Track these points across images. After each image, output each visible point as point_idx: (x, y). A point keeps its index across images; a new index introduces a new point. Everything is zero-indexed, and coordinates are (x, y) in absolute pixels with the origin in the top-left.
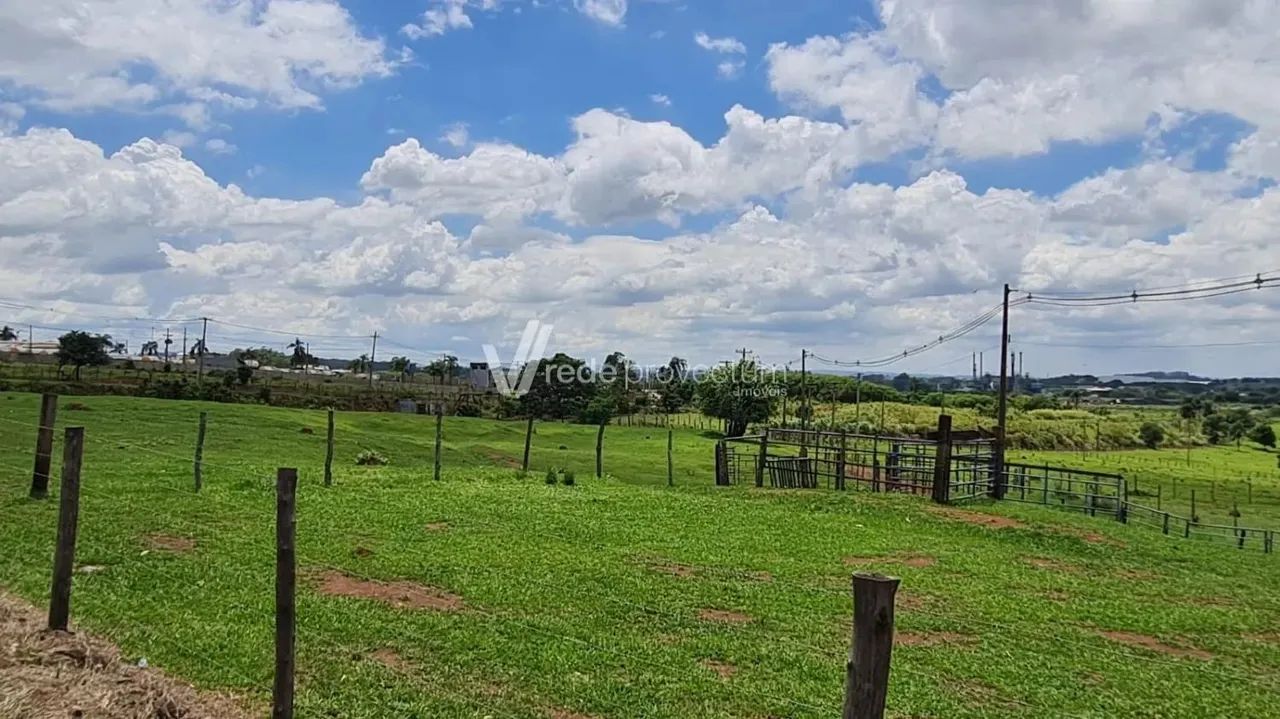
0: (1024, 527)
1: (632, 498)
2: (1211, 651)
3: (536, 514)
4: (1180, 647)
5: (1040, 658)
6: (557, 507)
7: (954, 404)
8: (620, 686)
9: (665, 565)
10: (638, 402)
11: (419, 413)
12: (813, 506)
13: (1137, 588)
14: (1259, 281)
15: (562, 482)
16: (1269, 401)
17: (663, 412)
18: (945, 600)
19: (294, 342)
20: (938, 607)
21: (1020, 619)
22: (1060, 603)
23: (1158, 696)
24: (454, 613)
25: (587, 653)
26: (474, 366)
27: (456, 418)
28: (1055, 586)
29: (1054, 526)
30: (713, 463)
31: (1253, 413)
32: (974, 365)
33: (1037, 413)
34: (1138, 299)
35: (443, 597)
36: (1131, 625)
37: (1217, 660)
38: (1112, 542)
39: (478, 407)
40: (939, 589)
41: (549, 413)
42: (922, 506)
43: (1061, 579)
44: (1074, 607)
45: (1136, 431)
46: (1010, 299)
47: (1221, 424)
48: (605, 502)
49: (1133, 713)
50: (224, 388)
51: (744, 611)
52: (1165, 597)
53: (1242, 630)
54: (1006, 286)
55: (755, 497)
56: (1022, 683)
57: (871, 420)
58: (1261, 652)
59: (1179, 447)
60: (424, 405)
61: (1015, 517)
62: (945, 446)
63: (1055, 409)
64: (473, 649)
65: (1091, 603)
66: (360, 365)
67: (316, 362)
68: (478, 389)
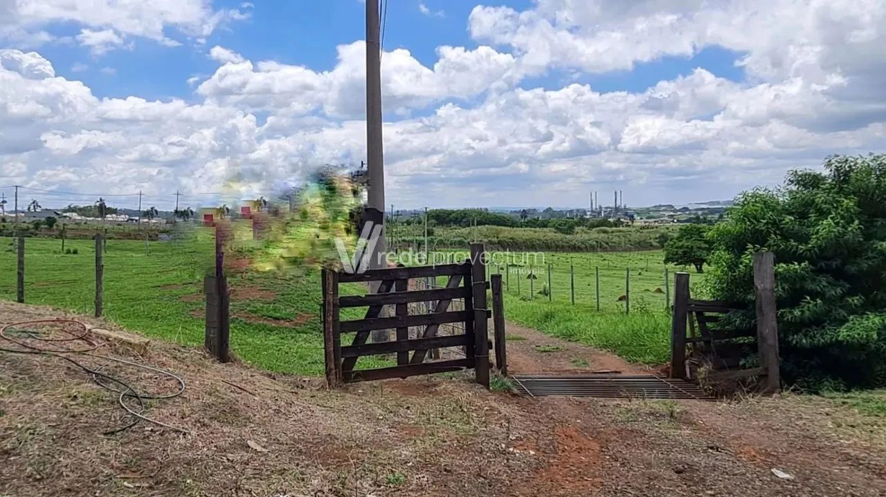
19: (99, 200)
32: (592, 200)
50: (33, 231)
66: (151, 213)
67: (114, 211)
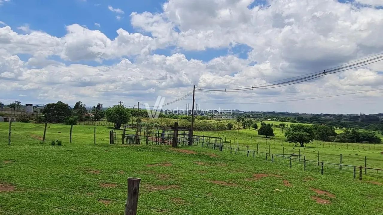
0: (196, 153)
1: (81, 149)
2: (237, 184)
3: (47, 156)
4: (230, 184)
5: (197, 190)
6: (54, 153)
7: (181, 118)
8: (71, 211)
9: (90, 170)
10: (87, 117)
11: (5, 121)
12: (138, 150)
13: (222, 168)
14: (253, 88)
15: (57, 145)
16: (257, 117)
17: (94, 120)
18: (173, 176)
20: (171, 177)
21: (192, 179)
22: (203, 174)
23: (224, 197)
24: (12, 192)
25: (61, 201)
26: (27, 105)
27: (20, 123)
28: (202, 169)
29: (203, 153)
30: (109, 136)
31: (253, 120)
33: (202, 121)
34: (226, 91)
35: (8, 187)
36: (219, 179)
37: (238, 186)
38: (217, 156)
39: (28, 119)
40: (172, 172)
41: (55, 121)
42: (170, 148)
43: (204, 167)
44: (206, 175)
45: (226, 125)
46: (195, 89)
47: (246, 123)
48: (71, 151)
49: (218, 202)
51: (115, 183)
52: (228, 170)
53: (245, 178)
54: (194, 86)
55: (121, 147)
56: (191, 197)
57: (158, 123)
58: (248, 183)
59: (236, 130)
60: (7, 118)
61: (194, 151)
62: (176, 131)
63: (207, 120)
64: (18, 205)
65: (211, 173)
68: (28, 113)
